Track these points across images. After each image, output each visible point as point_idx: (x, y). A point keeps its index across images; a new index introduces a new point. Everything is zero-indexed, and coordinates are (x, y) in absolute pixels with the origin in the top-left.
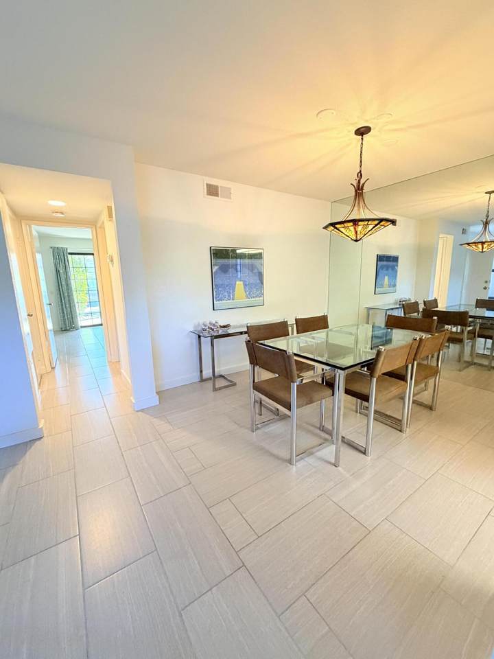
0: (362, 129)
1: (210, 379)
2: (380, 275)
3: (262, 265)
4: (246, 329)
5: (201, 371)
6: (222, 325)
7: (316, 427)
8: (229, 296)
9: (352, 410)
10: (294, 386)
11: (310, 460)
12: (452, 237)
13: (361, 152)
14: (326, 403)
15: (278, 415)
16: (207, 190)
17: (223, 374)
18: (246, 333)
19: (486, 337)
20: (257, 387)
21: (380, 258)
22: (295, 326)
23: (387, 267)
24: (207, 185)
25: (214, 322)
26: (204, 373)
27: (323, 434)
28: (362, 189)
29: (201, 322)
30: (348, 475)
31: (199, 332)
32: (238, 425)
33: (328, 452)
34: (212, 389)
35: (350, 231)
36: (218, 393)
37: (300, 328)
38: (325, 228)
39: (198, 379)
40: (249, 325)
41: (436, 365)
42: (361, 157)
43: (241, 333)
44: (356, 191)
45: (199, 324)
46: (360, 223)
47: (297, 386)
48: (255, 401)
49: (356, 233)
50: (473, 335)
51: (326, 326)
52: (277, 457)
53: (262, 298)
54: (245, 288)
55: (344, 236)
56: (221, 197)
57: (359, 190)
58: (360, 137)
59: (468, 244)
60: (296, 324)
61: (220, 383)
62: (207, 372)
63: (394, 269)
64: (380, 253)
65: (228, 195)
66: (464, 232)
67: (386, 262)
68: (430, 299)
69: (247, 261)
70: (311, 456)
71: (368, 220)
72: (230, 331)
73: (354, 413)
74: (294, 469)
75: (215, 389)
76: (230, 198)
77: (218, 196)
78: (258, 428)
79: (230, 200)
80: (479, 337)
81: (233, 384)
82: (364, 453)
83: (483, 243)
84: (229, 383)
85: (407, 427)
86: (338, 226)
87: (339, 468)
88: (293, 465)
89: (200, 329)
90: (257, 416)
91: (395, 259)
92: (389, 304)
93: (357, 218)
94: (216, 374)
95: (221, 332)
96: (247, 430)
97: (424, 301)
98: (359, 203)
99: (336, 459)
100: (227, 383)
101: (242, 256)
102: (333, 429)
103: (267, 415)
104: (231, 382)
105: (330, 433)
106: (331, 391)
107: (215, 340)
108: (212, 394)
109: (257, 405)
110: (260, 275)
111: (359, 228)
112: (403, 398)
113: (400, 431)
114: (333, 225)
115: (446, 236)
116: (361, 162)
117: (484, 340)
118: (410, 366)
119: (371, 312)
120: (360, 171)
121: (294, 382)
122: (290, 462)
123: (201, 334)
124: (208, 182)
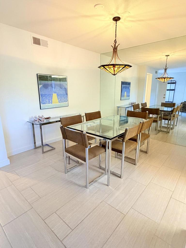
0: (116, 18)
1: (40, 147)
2: (123, 91)
3: (67, 85)
4: (59, 120)
5: (35, 143)
6: (46, 117)
7: (97, 167)
8: (49, 102)
9: (114, 157)
10: (87, 150)
11: (95, 184)
12: (152, 74)
13: (116, 30)
14: (102, 155)
15: (78, 163)
16: (33, 41)
17: (48, 144)
18: (59, 121)
19: (165, 119)
20: (67, 151)
21: (123, 83)
22: (85, 117)
23: (126, 87)
24: (33, 38)
25: (41, 116)
26: (37, 144)
27: (101, 170)
28: (117, 49)
29: (34, 116)
30: (113, 190)
31: (32, 122)
32: (58, 171)
33: (104, 179)
34: (42, 152)
35: (111, 69)
36: (45, 154)
37: (87, 118)
38: (99, 67)
39: (33, 147)
40: (61, 117)
41: (148, 133)
42: (116, 33)
43: (57, 121)
44: (114, 50)
45: (32, 117)
46: (116, 66)
47: (89, 149)
48: (66, 157)
49: (114, 71)
50: (161, 119)
51: (100, 117)
52: (79, 186)
53: (67, 103)
54: (58, 97)
55: (108, 72)
56: (42, 45)
57: (115, 49)
58: (115, 22)
59: (159, 78)
60: (86, 115)
61: (46, 148)
62: (39, 143)
63: (129, 88)
64: (123, 81)
65: (46, 44)
66: (156, 72)
67: (125, 85)
68: (143, 103)
69: (58, 82)
70: (96, 182)
71: (120, 65)
72: (51, 120)
73: (115, 158)
74: (88, 190)
75: (43, 152)
76: (47, 47)
77: (40, 45)
78: (68, 171)
79: (47, 48)
80: (163, 119)
81: (53, 149)
82: (120, 177)
83: (164, 78)
84: (52, 148)
85: (137, 163)
86: (105, 67)
87: (109, 186)
88: (88, 188)
89: (33, 120)
90: (68, 164)
91: (129, 84)
92: (127, 105)
93: (115, 63)
94: (44, 143)
95: (45, 121)
96: (62, 173)
97: (141, 104)
98: (115, 56)
99: (108, 182)
100: (50, 148)
101: (55, 79)
102: (106, 167)
103: (73, 164)
104: (52, 147)
105: (104, 169)
106: (104, 150)
107: (42, 126)
108: (42, 155)
109: (68, 159)
110: (66, 90)
111: (116, 69)
112: (136, 149)
113: (135, 165)
114: (103, 66)
115: (150, 74)
116: (116, 35)
117: (164, 120)
118: (139, 135)
119: (119, 108)
120: (116, 40)
121: (87, 147)
122: (86, 187)
123: (34, 123)
124: (34, 36)
